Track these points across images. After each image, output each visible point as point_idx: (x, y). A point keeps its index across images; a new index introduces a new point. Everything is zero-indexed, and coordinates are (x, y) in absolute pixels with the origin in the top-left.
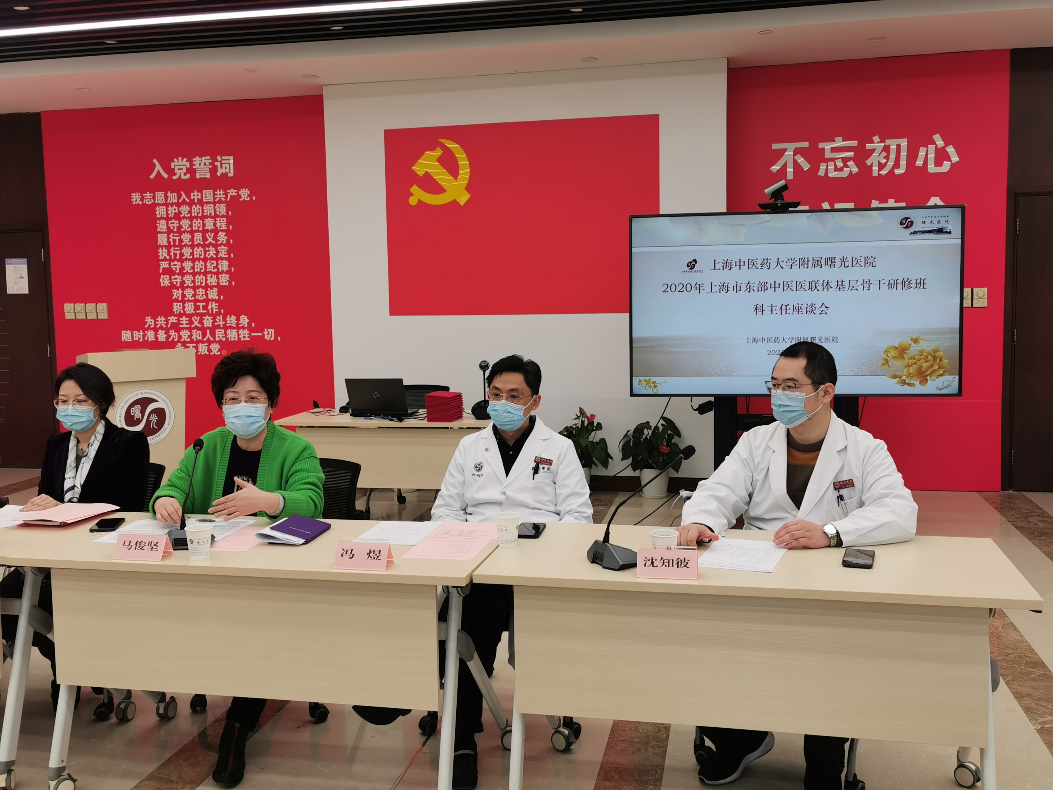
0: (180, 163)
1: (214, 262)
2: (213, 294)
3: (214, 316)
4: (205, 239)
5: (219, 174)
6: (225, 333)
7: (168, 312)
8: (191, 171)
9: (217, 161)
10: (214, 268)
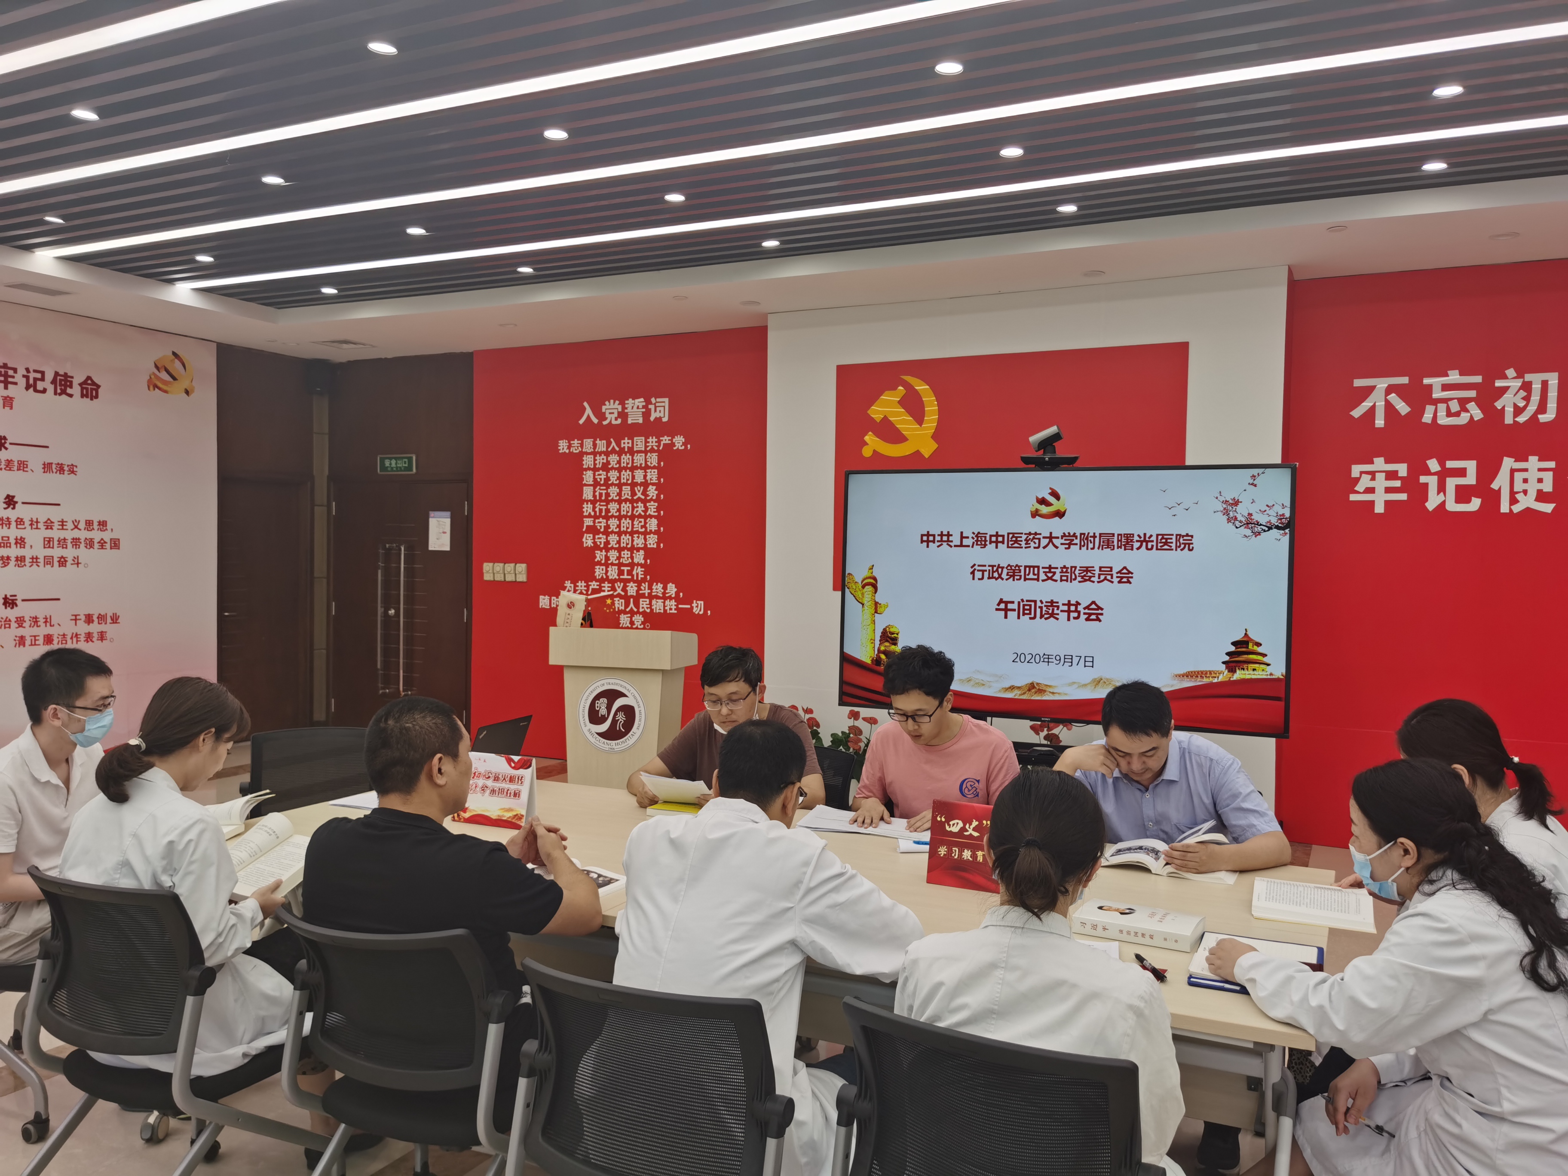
0: (612, 406)
1: (642, 520)
2: (639, 557)
3: (639, 583)
4: (633, 493)
5: (652, 419)
6: (650, 604)
7: (590, 577)
8: (623, 415)
9: (651, 403)
10: (642, 527)
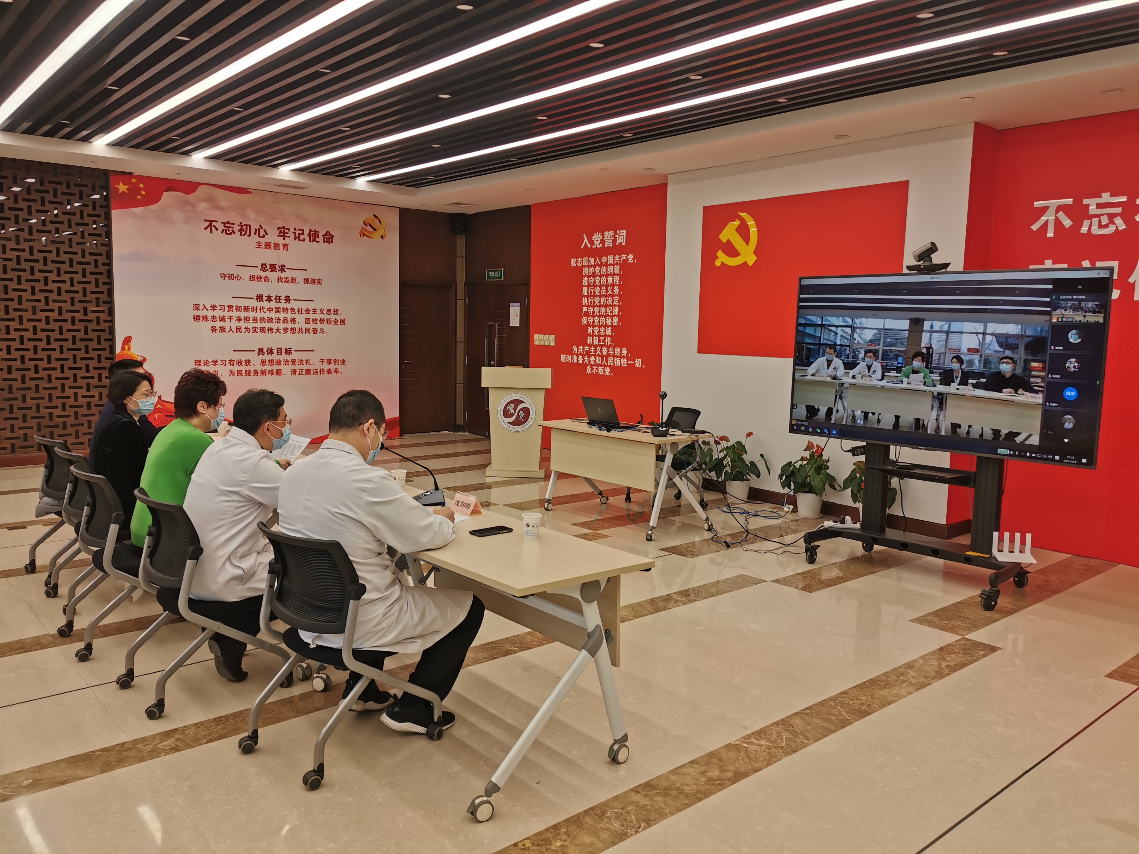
0: (597, 236)
1: (611, 308)
2: (609, 332)
3: (608, 347)
4: (607, 291)
5: (617, 244)
6: (614, 359)
7: (585, 344)
8: (603, 242)
9: (617, 234)
10: (611, 312)
